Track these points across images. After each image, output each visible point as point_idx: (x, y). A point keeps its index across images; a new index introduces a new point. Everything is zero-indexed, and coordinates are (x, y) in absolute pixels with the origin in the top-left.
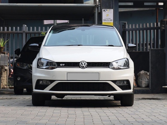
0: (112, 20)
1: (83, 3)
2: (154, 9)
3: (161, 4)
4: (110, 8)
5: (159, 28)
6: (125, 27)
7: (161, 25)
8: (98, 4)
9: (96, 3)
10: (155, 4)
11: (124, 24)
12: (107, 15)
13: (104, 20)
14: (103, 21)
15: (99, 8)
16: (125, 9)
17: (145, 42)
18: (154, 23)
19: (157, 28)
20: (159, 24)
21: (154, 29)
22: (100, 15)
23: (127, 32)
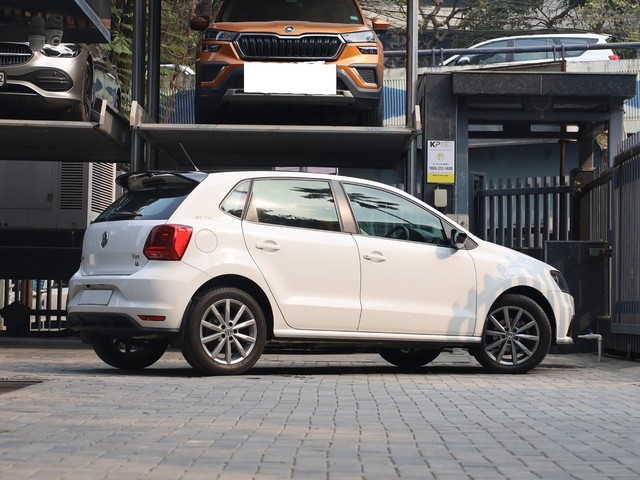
0: (451, 168)
1: (381, 125)
2: (556, 141)
3: (573, 129)
4: (446, 138)
5: (568, 189)
6: (481, 186)
7: (572, 181)
8: (419, 126)
9: (414, 125)
10: (558, 129)
11: (477, 179)
12: (440, 156)
13: (432, 168)
14: (429, 171)
15: (420, 138)
16: (481, 140)
17: (523, 225)
18: (555, 178)
19: (563, 190)
20: (567, 179)
21: (554, 191)
22: (422, 155)
23: (487, 199)
